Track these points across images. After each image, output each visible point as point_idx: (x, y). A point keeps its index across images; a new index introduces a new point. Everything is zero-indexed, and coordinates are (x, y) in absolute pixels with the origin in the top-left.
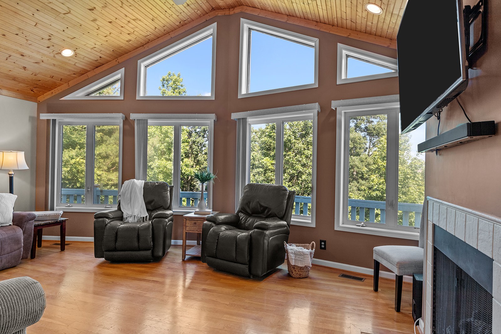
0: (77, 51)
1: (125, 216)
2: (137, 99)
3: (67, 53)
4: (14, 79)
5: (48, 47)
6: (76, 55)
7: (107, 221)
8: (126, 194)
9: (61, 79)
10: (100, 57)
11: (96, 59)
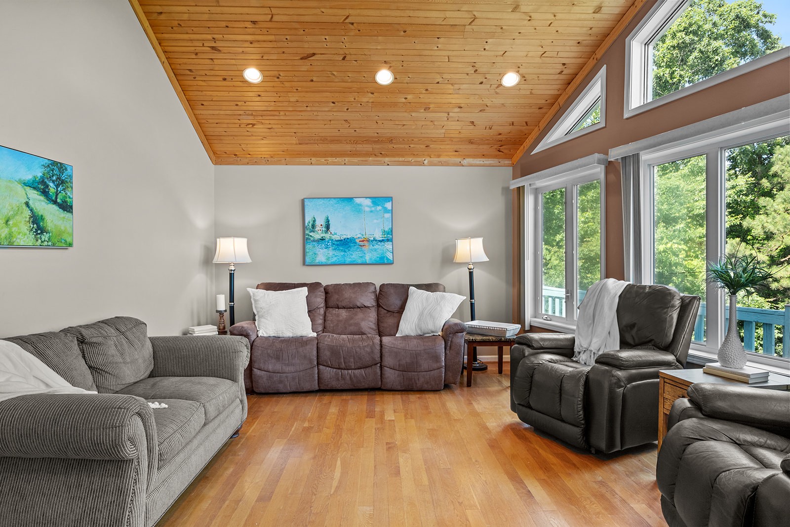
0: (522, 70)
1: (576, 349)
2: (625, 117)
3: (510, 79)
4: (471, 142)
5: (481, 83)
6: (524, 77)
7: (528, 351)
8: (588, 307)
9: (526, 123)
10: (564, 64)
11: (559, 71)
